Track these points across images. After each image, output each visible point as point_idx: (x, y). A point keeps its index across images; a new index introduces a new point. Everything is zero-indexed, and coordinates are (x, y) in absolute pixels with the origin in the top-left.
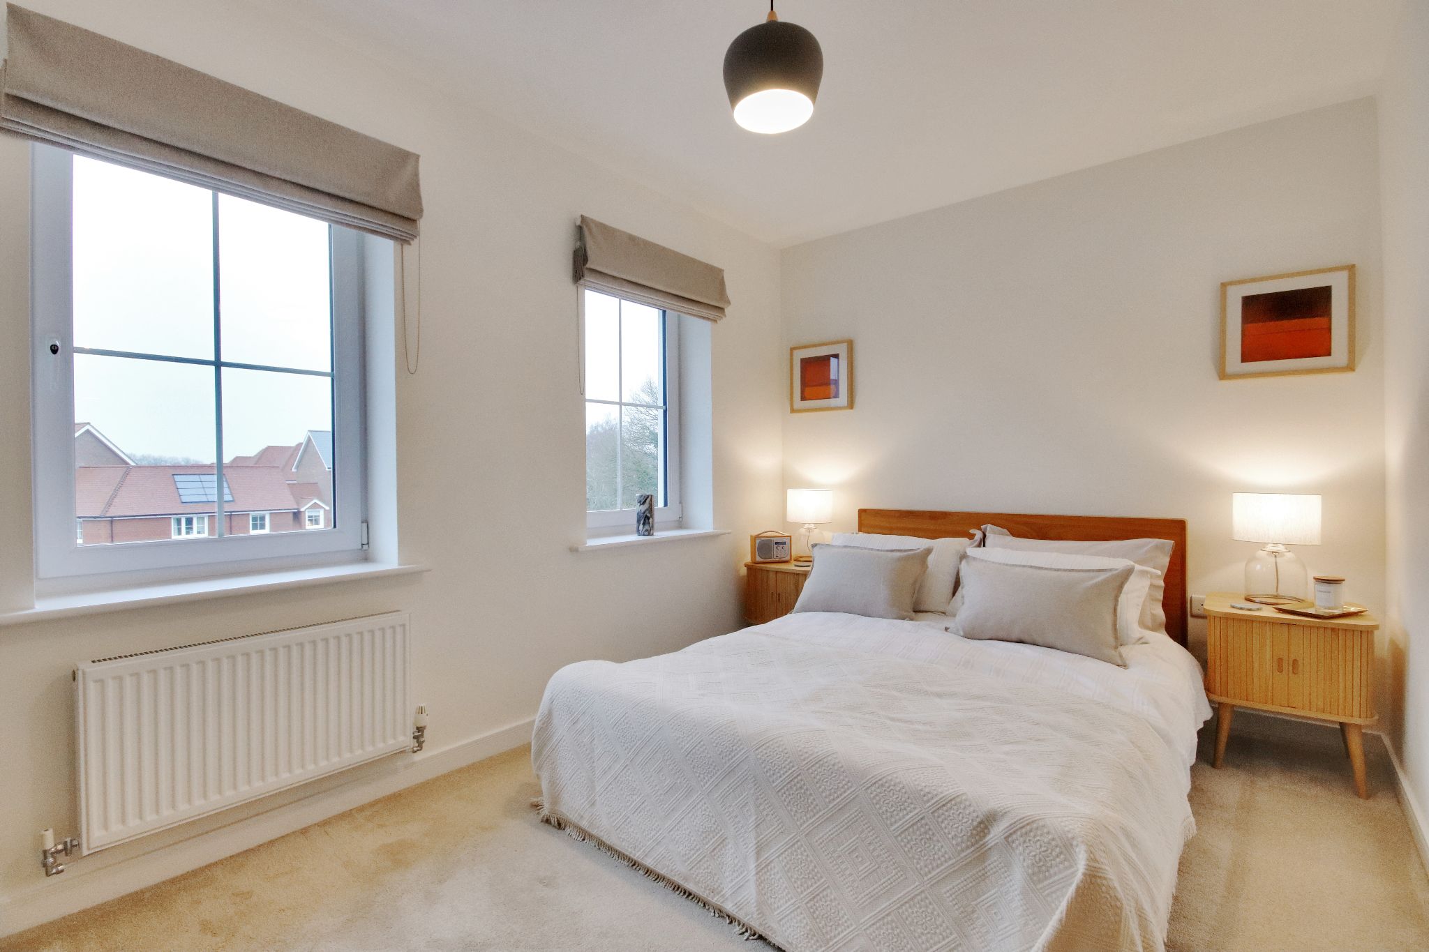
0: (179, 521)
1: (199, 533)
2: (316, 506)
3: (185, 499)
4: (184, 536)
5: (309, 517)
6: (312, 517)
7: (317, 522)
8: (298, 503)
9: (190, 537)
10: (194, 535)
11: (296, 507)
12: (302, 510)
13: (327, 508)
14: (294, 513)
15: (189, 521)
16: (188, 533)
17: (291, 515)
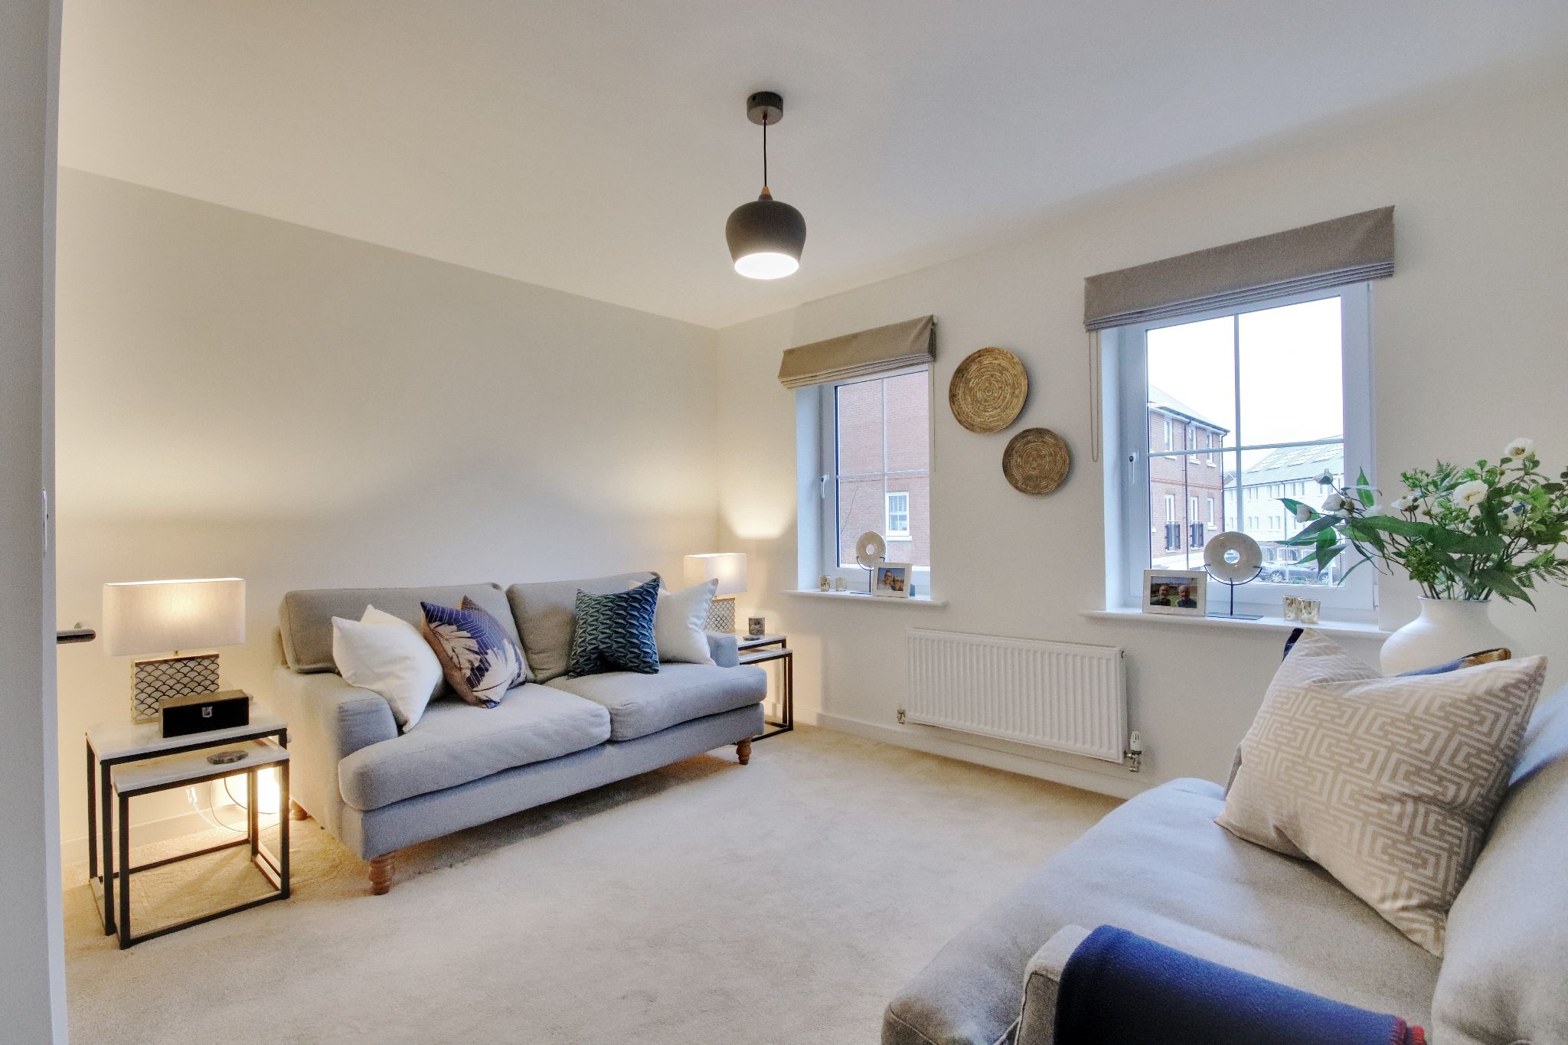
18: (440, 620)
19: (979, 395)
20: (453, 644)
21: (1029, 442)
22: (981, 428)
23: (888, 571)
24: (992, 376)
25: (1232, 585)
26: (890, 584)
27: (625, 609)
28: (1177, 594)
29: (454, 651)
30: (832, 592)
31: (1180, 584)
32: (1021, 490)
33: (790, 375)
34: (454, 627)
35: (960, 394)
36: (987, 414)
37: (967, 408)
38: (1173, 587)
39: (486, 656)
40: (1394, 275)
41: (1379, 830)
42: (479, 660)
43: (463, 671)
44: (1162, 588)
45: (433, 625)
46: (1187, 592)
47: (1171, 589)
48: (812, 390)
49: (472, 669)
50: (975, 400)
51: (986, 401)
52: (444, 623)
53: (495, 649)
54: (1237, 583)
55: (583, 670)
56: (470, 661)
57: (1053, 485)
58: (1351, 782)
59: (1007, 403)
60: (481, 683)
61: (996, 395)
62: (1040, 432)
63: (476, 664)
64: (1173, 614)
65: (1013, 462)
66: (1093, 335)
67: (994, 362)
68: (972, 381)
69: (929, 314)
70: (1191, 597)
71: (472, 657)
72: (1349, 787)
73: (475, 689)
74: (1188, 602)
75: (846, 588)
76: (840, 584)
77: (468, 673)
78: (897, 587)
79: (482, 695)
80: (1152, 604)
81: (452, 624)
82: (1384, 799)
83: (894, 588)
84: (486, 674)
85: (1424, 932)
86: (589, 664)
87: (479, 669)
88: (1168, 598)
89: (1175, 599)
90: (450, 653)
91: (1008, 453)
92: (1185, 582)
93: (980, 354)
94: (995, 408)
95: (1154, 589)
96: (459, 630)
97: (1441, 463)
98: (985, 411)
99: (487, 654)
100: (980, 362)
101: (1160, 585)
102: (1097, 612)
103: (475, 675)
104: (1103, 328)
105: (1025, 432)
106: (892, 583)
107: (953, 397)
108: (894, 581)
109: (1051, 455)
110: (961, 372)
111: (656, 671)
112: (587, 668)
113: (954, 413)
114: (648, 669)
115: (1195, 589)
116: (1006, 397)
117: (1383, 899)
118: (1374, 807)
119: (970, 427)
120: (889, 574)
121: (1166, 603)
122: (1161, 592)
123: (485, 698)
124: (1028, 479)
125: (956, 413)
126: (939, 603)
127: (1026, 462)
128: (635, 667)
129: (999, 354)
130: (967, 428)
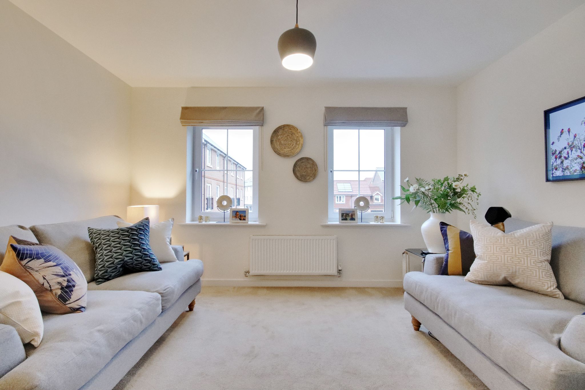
0: (338, 197)
1: (343, 201)
2: (377, 194)
3: (339, 190)
4: (339, 202)
5: (375, 198)
6: (376, 198)
7: (378, 200)
8: (372, 193)
9: (340, 202)
10: (341, 202)
11: (371, 194)
12: (373, 195)
13: (382, 195)
14: (371, 196)
15: (340, 198)
16: (340, 201)
17: (370, 197)
18: (30, 257)
19: (282, 142)
20: (43, 273)
21: (303, 162)
22: (283, 155)
23: (237, 212)
24: (288, 135)
25: (362, 213)
26: (238, 217)
27: (128, 236)
28: (349, 216)
29: (44, 278)
30: (204, 223)
31: (350, 213)
32: (299, 180)
33: (185, 119)
34: (42, 260)
35: (275, 141)
36: (285, 150)
37: (278, 147)
38: (347, 214)
39: (71, 277)
40: (406, 126)
41: (543, 270)
42: (66, 280)
43: (54, 292)
44: (345, 214)
45: (24, 262)
46: (352, 215)
47: (347, 215)
48: (191, 128)
49: (62, 288)
50: (280, 143)
51: (285, 145)
52: (33, 259)
53: (74, 270)
54: (364, 212)
55: (110, 276)
56: (59, 283)
57: (312, 178)
58: (532, 259)
59: (294, 147)
60: (72, 297)
61: (290, 143)
62: (308, 159)
63: (65, 284)
64: (349, 223)
65: (296, 169)
66: (325, 127)
67: (289, 130)
68: (280, 136)
69: (262, 106)
70: (353, 217)
71: (60, 279)
72: (532, 261)
73: (68, 302)
74: (353, 219)
75: (210, 221)
76: (207, 219)
77: (59, 292)
78: (242, 219)
79: (75, 305)
80: (342, 220)
81: (40, 258)
82: (541, 262)
83: (240, 219)
84: (74, 289)
85: (559, 294)
86: (115, 272)
87: (68, 287)
88: (347, 218)
89: (349, 218)
90: (41, 281)
91: (295, 166)
92: (351, 212)
93: (284, 126)
94: (289, 148)
95: (342, 216)
96: (46, 262)
97: (417, 178)
98: (285, 149)
99: (70, 275)
100: (284, 130)
101: (344, 214)
102: (324, 224)
103: (66, 292)
104: (329, 125)
105: (302, 158)
106: (239, 217)
107: (272, 141)
108: (240, 216)
109: (310, 168)
110: (276, 132)
111: (160, 269)
112: (113, 274)
113: (272, 148)
114: (156, 268)
115: (354, 214)
116: (293, 144)
117: (548, 289)
118: (540, 265)
119: (279, 154)
120: (238, 213)
121: (346, 219)
122: (344, 216)
123: (78, 307)
124: (302, 176)
125: (273, 148)
126: (264, 224)
127: (301, 169)
128: (148, 268)
129: (292, 127)
130: (278, 154)
